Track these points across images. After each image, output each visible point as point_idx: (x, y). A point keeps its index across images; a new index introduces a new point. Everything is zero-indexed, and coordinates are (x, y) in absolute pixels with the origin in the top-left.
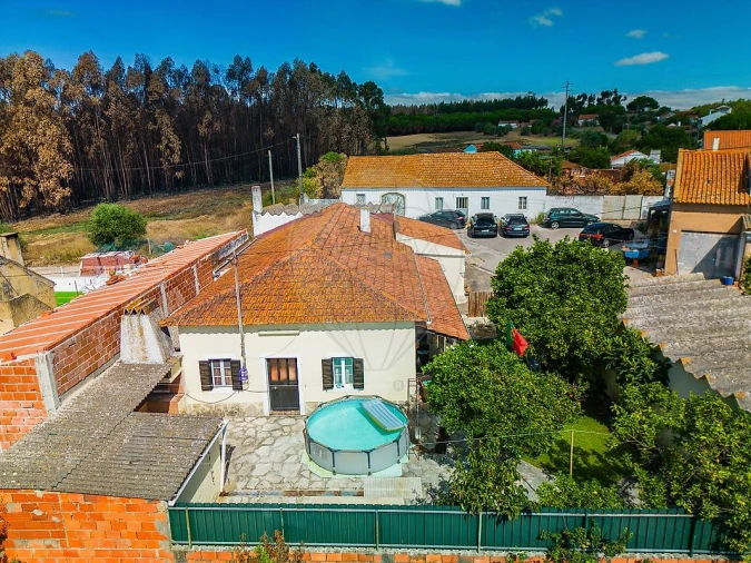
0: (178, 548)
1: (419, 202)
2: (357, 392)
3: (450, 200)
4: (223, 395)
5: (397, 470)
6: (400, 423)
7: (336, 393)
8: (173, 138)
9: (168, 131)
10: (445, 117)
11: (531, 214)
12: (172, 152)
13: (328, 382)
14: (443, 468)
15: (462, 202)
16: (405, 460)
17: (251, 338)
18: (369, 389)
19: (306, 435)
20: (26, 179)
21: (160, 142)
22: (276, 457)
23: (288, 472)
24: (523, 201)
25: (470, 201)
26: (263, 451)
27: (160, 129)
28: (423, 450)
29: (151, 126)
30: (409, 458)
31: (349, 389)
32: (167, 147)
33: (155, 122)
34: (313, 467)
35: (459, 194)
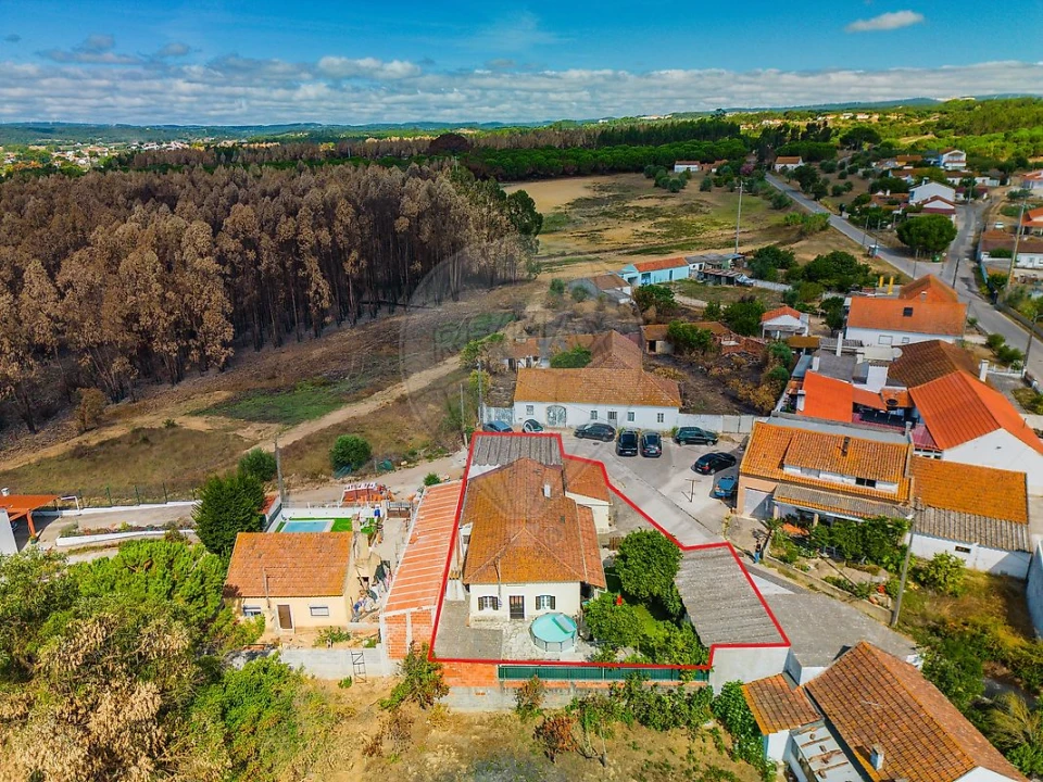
0: (501, 680)
1: (579, 414)
2: (553, 611)
3: (603, 412)
4: (488, 611)
5: (573, 649)
6: (572, 628)
7: (542, 612)
8: (323, 282)
9: (317, 276)
10: (605, 154)
11: (667, 426)
12: (321, 298)
13: (538, 606)
14: (593, 648)
15: (612, 415)
16: (576, 645)
17: (503, 587)
18: (557, 610)
19: (531, 632)
20: (191, 341)
21: (310, 287)
22: (519, 643)
23: (527, 649)
24: (660, 418)
25: (618, 414)
26: (513, 640)
27: (309, 275)
28: (583, 640)
29: (301, 273)
30: (578, 643)
31: (548, 609)
32: (316, 292)
33: (305, 269)
34: (537, 648)
35: (611, 409)
